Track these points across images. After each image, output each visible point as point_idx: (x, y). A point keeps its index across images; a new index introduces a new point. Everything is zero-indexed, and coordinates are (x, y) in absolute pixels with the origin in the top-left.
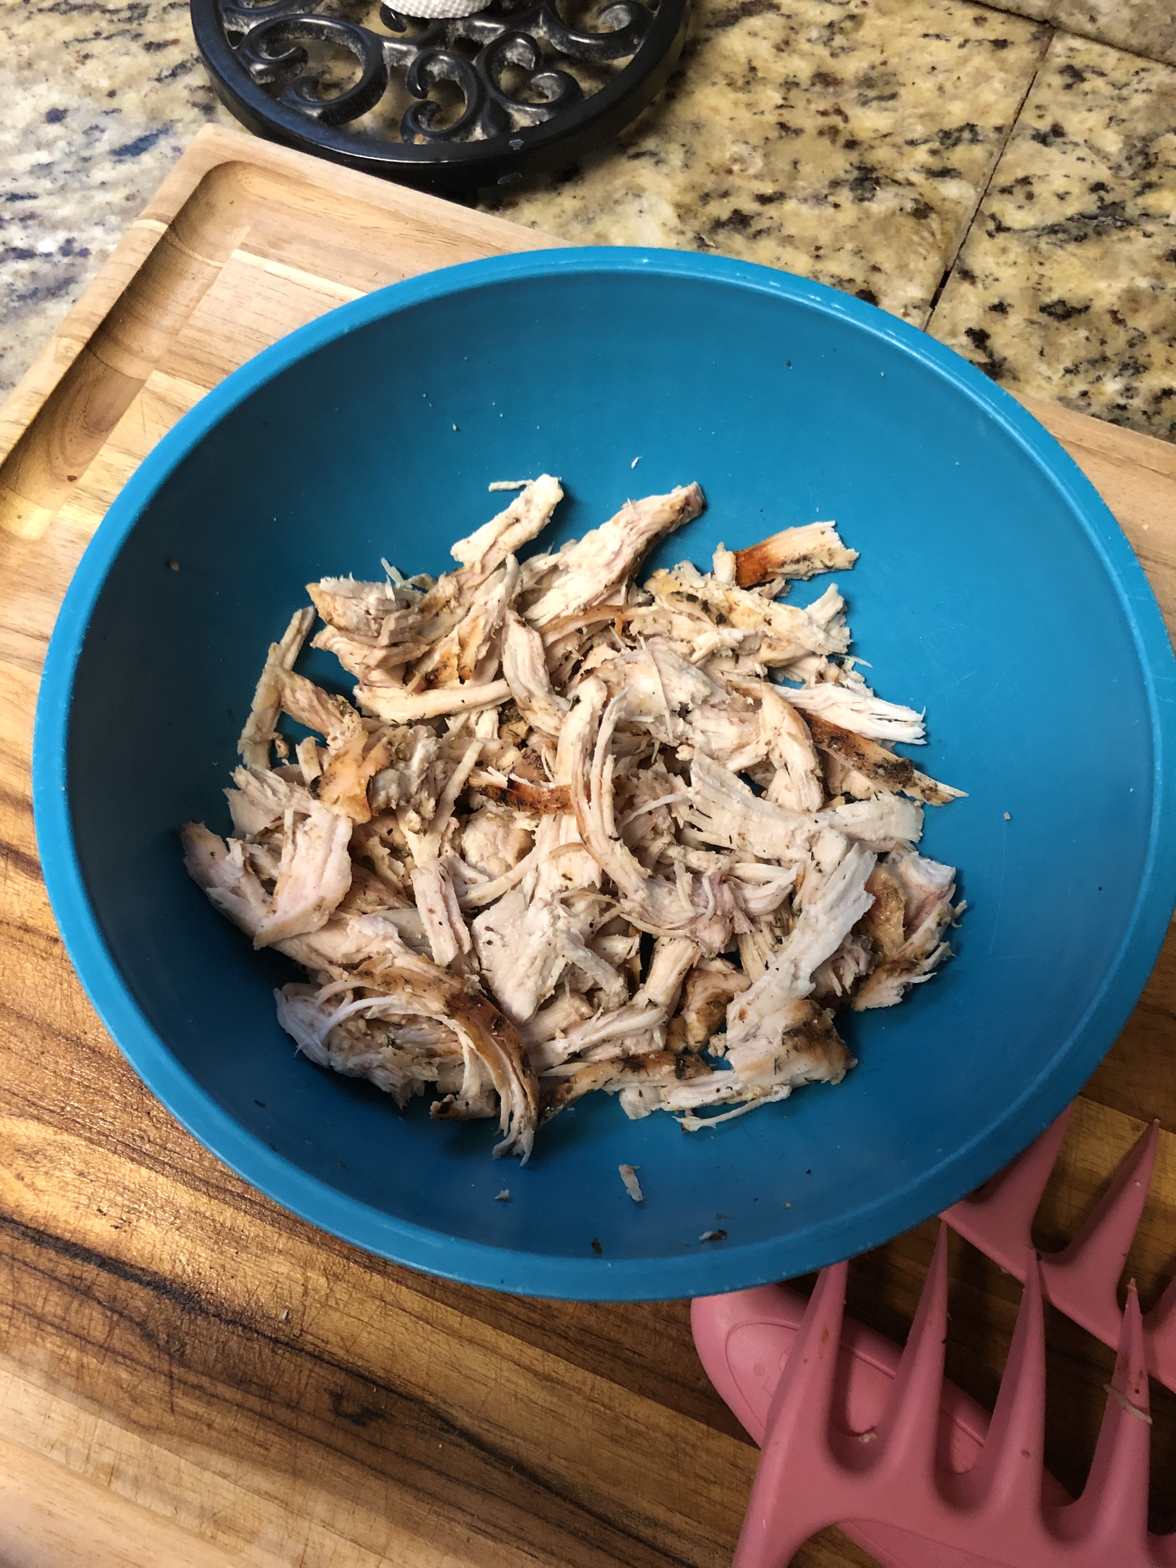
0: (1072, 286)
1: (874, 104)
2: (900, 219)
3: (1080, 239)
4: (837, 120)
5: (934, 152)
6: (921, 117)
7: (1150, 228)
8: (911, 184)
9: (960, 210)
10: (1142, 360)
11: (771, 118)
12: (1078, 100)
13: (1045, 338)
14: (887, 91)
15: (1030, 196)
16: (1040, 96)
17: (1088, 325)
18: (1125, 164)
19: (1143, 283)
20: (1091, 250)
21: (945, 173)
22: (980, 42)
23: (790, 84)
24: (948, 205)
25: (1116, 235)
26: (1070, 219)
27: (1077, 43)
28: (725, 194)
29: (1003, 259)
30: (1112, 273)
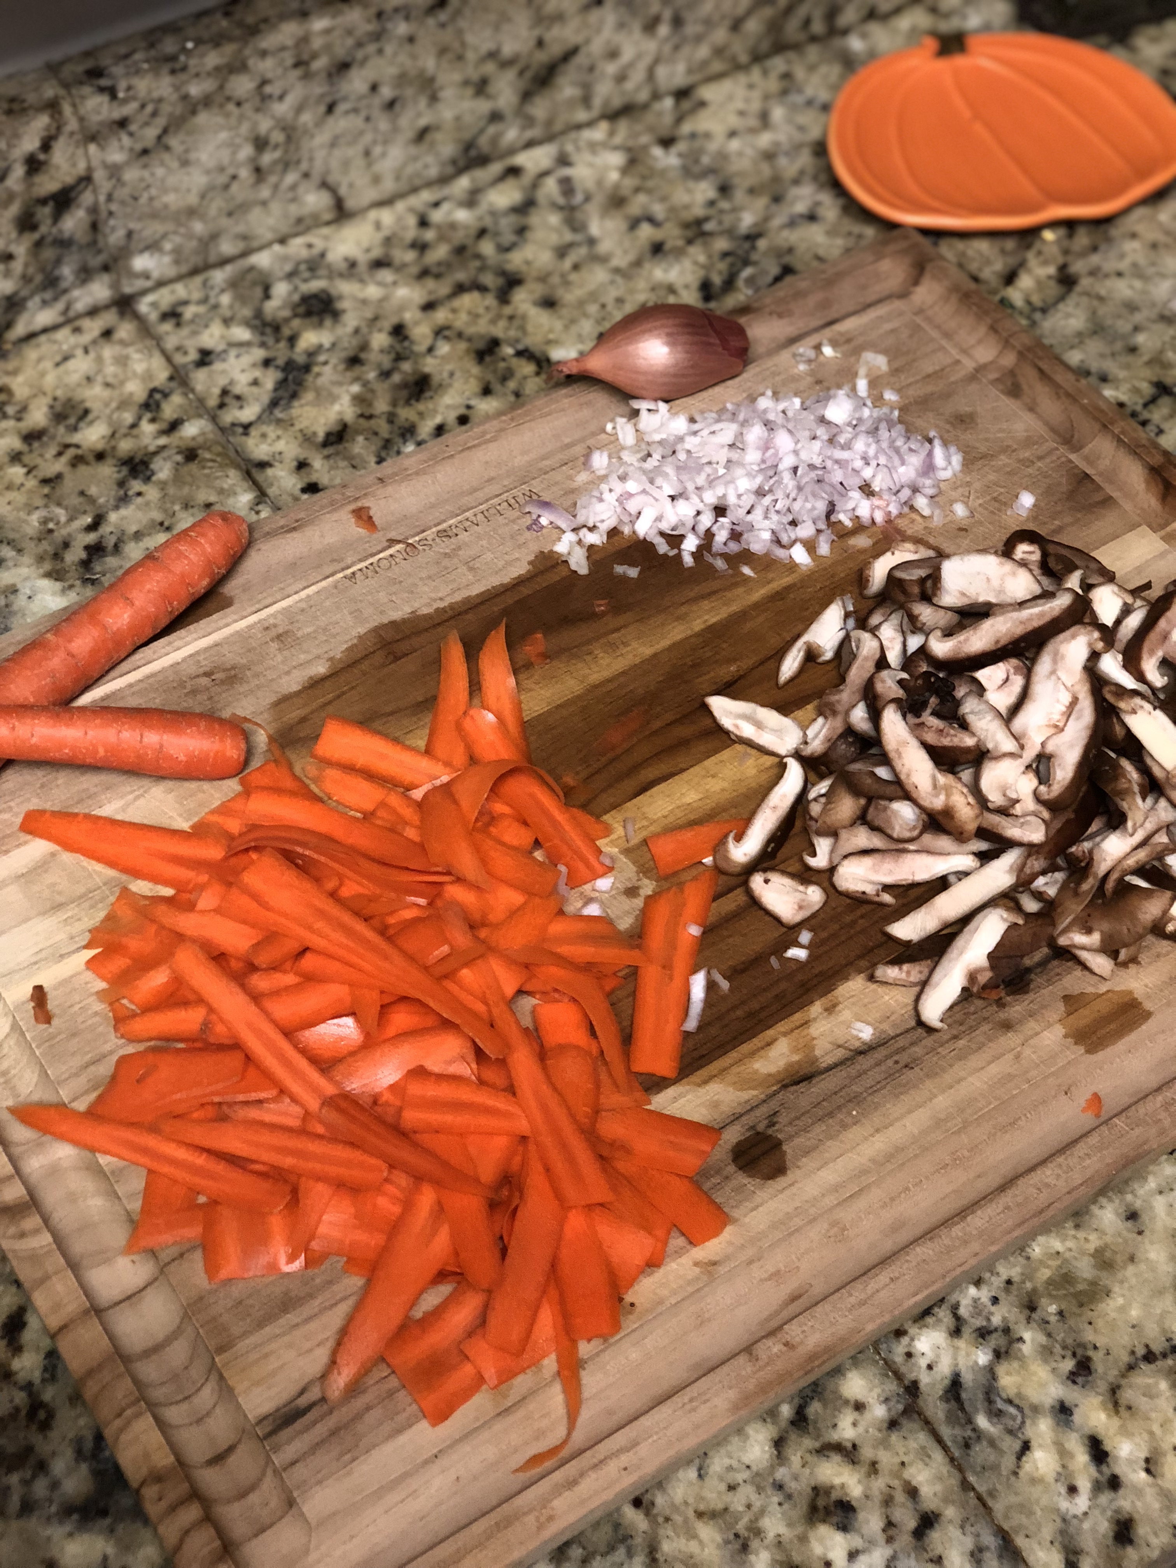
0: (322, 421)
1: (82, 425)
2: (185, 470)
3: (294, 396)
4: (71, 452)
5: (153, 420)
6: (118, 408)
7: (322, 358)
8: (164, 447)
9: (211, 436)
10: (407, 425)
11: (31, 483)
12: (193, 327)
13: (345, 458)
14: (80, 412)
15: (238, 398)
16: (171, 343)
17: (358, 432)
18: (265, 339)
19: (356, 388)
20: (309, 396)
21: (174, 426)
22: (94, 342)
23: (16, 457)
24: (200, 440)
25: (310, 378)
26: (276, 390)
27: (150, 298)
28: (66, 545)
29: (269, 441)
30: (333, 398)
